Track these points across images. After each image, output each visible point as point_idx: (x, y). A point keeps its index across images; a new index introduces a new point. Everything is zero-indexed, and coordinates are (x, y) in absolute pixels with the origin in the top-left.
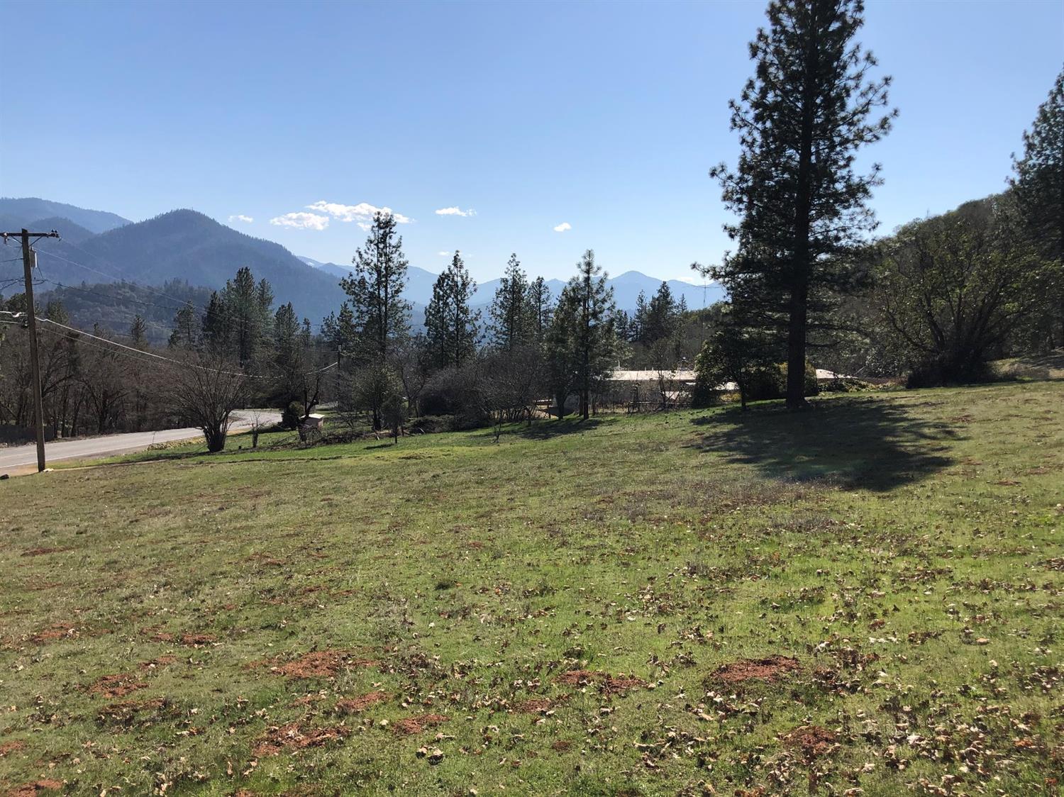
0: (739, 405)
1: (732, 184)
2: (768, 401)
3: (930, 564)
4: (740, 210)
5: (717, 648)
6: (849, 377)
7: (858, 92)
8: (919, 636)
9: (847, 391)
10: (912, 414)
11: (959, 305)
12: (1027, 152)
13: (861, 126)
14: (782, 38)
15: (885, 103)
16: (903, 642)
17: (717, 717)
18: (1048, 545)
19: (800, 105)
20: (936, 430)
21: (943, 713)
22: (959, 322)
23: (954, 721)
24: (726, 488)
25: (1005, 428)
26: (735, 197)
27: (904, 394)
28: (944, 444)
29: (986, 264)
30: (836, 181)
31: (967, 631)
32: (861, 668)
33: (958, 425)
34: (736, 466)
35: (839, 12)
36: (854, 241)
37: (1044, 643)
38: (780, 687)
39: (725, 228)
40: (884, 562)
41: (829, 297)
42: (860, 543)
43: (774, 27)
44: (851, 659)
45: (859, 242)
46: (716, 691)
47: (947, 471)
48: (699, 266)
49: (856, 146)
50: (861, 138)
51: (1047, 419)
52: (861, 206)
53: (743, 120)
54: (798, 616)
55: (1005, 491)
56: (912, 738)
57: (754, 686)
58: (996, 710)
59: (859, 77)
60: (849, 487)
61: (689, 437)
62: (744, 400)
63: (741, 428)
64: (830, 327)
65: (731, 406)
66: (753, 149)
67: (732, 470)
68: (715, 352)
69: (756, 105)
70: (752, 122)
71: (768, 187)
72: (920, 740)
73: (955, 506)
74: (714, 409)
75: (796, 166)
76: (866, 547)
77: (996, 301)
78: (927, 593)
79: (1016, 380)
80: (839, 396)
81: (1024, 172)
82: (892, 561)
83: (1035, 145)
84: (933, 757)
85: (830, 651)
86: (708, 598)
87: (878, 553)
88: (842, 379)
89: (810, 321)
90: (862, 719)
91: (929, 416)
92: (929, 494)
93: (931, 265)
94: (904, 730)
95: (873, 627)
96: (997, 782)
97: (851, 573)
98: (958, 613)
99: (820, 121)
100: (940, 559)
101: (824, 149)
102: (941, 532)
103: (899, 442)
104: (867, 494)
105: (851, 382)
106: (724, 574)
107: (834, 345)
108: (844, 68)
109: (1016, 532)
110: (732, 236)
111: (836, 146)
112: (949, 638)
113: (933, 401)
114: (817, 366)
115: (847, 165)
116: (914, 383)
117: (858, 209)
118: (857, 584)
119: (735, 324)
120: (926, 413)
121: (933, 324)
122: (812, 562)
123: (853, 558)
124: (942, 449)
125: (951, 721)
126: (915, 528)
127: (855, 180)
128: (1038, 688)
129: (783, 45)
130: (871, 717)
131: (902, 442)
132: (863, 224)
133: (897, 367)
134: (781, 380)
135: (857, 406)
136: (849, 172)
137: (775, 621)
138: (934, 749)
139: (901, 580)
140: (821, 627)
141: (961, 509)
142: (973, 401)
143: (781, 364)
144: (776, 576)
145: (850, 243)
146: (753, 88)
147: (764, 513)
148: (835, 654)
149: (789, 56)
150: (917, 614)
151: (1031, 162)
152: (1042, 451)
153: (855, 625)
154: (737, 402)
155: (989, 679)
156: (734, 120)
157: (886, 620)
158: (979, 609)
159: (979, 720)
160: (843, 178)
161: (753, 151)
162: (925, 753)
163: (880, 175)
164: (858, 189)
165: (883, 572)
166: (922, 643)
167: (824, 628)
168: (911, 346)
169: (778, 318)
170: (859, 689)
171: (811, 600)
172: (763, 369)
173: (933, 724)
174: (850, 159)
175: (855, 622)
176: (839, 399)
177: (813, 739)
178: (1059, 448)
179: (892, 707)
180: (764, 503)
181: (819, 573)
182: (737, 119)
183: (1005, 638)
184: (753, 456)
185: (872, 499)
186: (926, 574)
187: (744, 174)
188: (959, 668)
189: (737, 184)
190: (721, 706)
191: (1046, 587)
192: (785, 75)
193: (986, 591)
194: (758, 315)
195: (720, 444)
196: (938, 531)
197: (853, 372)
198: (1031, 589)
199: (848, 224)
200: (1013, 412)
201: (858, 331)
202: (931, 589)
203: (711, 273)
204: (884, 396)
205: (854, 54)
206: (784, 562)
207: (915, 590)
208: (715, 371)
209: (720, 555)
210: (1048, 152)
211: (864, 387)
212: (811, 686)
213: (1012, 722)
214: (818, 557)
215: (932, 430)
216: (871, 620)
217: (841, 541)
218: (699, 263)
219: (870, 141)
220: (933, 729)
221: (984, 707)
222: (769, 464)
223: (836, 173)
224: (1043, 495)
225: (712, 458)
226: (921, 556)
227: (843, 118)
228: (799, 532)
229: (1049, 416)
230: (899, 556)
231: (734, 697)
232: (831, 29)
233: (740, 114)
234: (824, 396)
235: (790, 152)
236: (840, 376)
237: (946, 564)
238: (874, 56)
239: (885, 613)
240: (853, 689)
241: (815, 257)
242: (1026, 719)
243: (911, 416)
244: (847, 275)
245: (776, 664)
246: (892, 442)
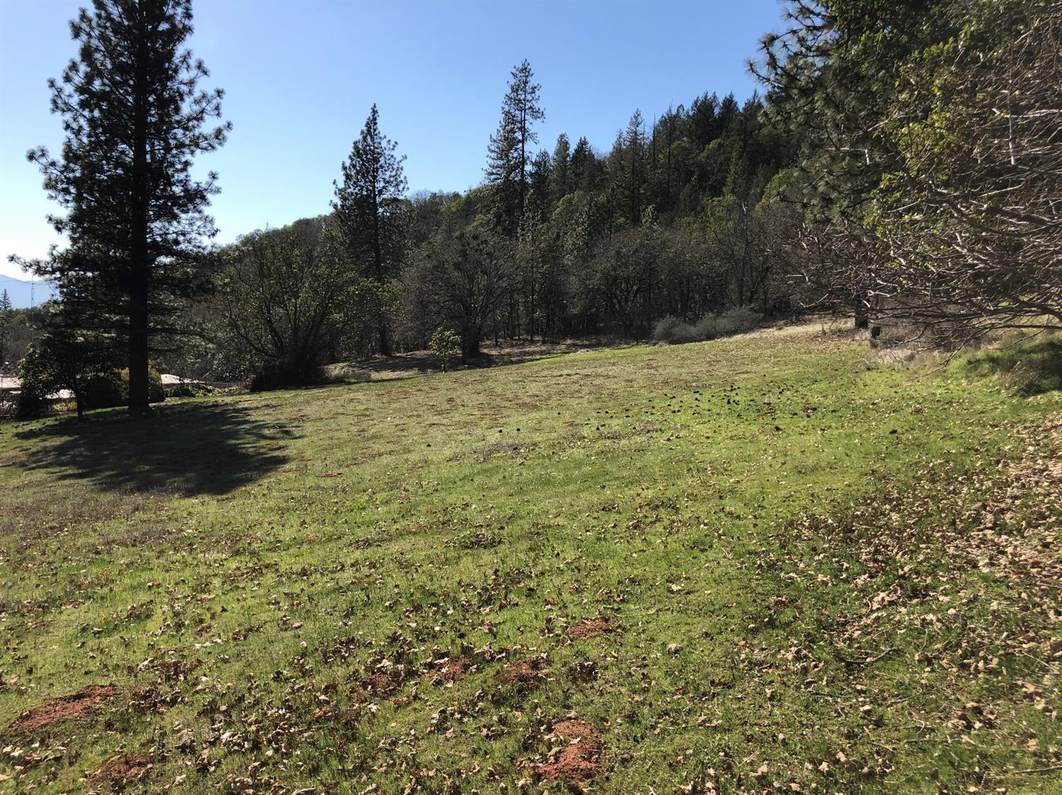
0: (76, 414)
1: (55, 171)
2: (110, 409)
3: (259, 560)
4: (67, 201)
5: (21, 693)
6: (195, 382)
7: (192, 99)
8: (243, 632)
9: (194, 396)
10: (254, 416)
11: (295, 314)
12: (345, 182)
13: (197, 132)
14: (108, 24)
15: (218, 115)
16: (227, 642)
17: (14, 774)
18: (359, 527)
19: (130, 99)
20: (276, 430)
21: (257, 702)
22: (295, 330)
23: (265, 709)
24: (53, 508)
25: (334, 425)
26: (60, 186)
27: (247, 397)
28: (282, 443)
29: (316, 277)
30: (171, 184)
31: (285, 619)
32: (182, 678)
33: (294, 425)
34: (67, 482)
35: (167, 14)
36: (194, 246)
37: (347, 616)
38: (92, 721)
39: (50, 219)
40: (216, 565)
41: (170, 301)
42: (196, 549)
43: (98, 11)
44: (172, 672)
45: (199, 247)
46: (15, 744)
47: (283, 469)
48: (19, 259)
49: (192, 152)
50: (197, 145)
51: (365, 415)
52: (200, 212)
53: (66, 103)
54: (122, 637)
55: (329, 482)
56: (226, 736)
57: (63, 727)
58: (303, 687)
59: (191, 83)
60: (190, 493)
61: (12, 453)
62: (80, 409)
63: (76, 440)
64: (172, 331)
65: (66, 416)
66: (79, 137)
67: (61, 488)
68: (42, 356)
69: (80, 90)
70: (77, 107)
71: (99, 180)
72: (233, 736)
73: (287, 501)
74: (42, 421)
75: (130, 162)
76: (201, 552)
77: (324, 312)
78: (254, 589)
79: (344, 382)
80: (185, 401)
81: (344, 199)
82: (225, 563)
83: (351, 176)
84: (243, 750)
85: (153, 667)
86: (18, 637)
87: (212, 556)
88: (188, 384)
89: (151, 324)
90: (179, 731)
91: (267, 417)
92: (265, 492)
93: (269, 276)
94: (219, 730)
95: (200, 633)
96: (297, 756)
97: (183, 581)
98: (279, 603)
99: (154, 120)
100: (270, 554)
101: (159, 149)
102: (272, 528)
103: (240, 444)
104: (206, 498)
105: (198, 387)
106: (39, 607)
107: (179, 351)
108: (176, 71)
109: (335, 517)
110: (59, 230)
111: (172, 148)
112: (269, 628)
113: (274, 403)
114: (162, 371)
115: (184, 170)
116: (256, 388)
117: (197, 215)
118: (188, 592)
119: (67, 326)
120: (267, 414)
121: (273, 331)
122: (146, 575)
123: (187, 565)
124: (280, 448)
125: (262, 709)
126: (250, 527)
127: (192, 185)
128: (338, 659)
129: (109, 33)
130: (188, 726)
131: (244, 444)
132: (202, 230)
133: (244, 371)
134: (124, 386)
135: (202, 410)
136: (187, 176)
137: (95, 648)
138: (244, 741)
139: (231, 581)
140: (146, 643)
141: (292, 503)
142: (308, 402)
143: (122, 369)
144: (102, 598)
145: (190, 248)
146: (77, 71)
147: (95, 531)
148: (157, 670)
149: (116, 46)
150: (242, 611)
151: (349, 190)
152: (361, 445)
153: (182, 634)
154: (74, 411)
155: (299, 660)
156: (54, 102)
157: (213, 623)
158: (298, 595)
159: (287, 701)
160: (181, 181)
161: (81, 140)
162: (236, 748)
163: (216, 183)
164: (196, 194)
165: (215, 575)
166: (245, 638)
167: (149, 644)
168: (254, 352)
169: (117, 321)
170: (179, 700)
171: (138, 617)
172: (102, 374)
173: (246, 716)
174: (187, 164)
175: (183, 631)
176: (184, 404)
177: (123, 767)
178: (374, 441)
179: (209, 711)
180: (98, 519)
181: (149, 587)
182: (59, 101)
183: (316, 619)
184: (87, 469)
185: (212, 502)
186: (255, 570)
187: (69, 162)
188: (274, 655)
189: (62, 172)
190: (20, 760)
191: (353, 565)
192: (113, 64)
193: (305, 578)
194: (93, 316)
195: (50, 459)
196: (271, 526)
197: (199, 376)
198: (341, 569)
199: (187, 228)
200: (341, 411)
201: (202, 336)
202: (259, 584)
203: (35, 267)
204: (228, 400)
205: (185, 59)
206: (113, 581)
207: (243, 588)
208: (43, 377)
209: (37, 586)
210: (362, 184)
211: (210, 391)
212: (127, 710)
213: (315, 696)
214: (152, 569)
215: (272, 431)
216: (198, 626)
217: (176, 550)
218: (18, 255)
219: (206, 149)
220: (246, 722)
221: (292, 688)
222: (105, 478)
223: (173, 176)
224: (359, 483)
225: (39, 475)
226: (253, 553)
227: (178, 122)
228: (133, 546)
229: (368, 413)
230: (232, 556)
231: (37, 745)
232: (160, 28)
233: (63, 96)
234: (170, 401)
235: (122, 146)
236: (187, 381)
237: (272, 558)
238: (206, 65)
239: (213, 617)
240: (173, 702)
241: (154, 260)
242: (326, 691)
243: (253, 418)
244: (187, 279)
245: (90, 696)
246: (236, 445)
